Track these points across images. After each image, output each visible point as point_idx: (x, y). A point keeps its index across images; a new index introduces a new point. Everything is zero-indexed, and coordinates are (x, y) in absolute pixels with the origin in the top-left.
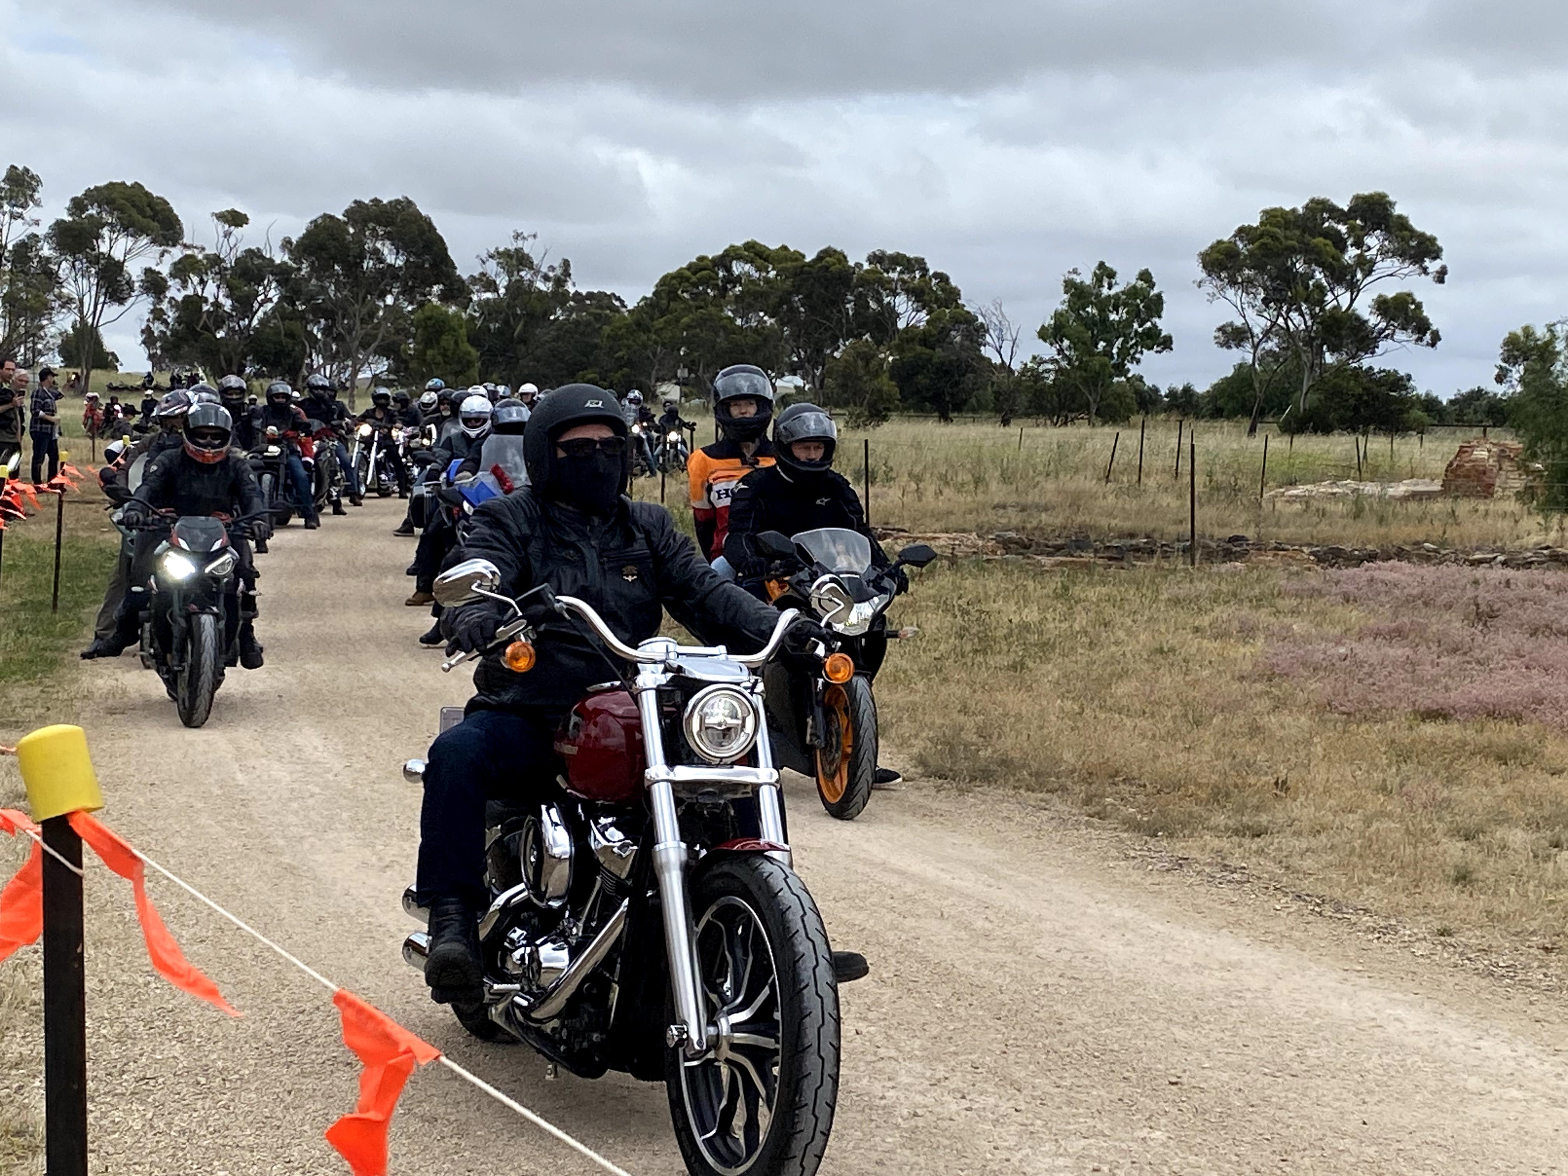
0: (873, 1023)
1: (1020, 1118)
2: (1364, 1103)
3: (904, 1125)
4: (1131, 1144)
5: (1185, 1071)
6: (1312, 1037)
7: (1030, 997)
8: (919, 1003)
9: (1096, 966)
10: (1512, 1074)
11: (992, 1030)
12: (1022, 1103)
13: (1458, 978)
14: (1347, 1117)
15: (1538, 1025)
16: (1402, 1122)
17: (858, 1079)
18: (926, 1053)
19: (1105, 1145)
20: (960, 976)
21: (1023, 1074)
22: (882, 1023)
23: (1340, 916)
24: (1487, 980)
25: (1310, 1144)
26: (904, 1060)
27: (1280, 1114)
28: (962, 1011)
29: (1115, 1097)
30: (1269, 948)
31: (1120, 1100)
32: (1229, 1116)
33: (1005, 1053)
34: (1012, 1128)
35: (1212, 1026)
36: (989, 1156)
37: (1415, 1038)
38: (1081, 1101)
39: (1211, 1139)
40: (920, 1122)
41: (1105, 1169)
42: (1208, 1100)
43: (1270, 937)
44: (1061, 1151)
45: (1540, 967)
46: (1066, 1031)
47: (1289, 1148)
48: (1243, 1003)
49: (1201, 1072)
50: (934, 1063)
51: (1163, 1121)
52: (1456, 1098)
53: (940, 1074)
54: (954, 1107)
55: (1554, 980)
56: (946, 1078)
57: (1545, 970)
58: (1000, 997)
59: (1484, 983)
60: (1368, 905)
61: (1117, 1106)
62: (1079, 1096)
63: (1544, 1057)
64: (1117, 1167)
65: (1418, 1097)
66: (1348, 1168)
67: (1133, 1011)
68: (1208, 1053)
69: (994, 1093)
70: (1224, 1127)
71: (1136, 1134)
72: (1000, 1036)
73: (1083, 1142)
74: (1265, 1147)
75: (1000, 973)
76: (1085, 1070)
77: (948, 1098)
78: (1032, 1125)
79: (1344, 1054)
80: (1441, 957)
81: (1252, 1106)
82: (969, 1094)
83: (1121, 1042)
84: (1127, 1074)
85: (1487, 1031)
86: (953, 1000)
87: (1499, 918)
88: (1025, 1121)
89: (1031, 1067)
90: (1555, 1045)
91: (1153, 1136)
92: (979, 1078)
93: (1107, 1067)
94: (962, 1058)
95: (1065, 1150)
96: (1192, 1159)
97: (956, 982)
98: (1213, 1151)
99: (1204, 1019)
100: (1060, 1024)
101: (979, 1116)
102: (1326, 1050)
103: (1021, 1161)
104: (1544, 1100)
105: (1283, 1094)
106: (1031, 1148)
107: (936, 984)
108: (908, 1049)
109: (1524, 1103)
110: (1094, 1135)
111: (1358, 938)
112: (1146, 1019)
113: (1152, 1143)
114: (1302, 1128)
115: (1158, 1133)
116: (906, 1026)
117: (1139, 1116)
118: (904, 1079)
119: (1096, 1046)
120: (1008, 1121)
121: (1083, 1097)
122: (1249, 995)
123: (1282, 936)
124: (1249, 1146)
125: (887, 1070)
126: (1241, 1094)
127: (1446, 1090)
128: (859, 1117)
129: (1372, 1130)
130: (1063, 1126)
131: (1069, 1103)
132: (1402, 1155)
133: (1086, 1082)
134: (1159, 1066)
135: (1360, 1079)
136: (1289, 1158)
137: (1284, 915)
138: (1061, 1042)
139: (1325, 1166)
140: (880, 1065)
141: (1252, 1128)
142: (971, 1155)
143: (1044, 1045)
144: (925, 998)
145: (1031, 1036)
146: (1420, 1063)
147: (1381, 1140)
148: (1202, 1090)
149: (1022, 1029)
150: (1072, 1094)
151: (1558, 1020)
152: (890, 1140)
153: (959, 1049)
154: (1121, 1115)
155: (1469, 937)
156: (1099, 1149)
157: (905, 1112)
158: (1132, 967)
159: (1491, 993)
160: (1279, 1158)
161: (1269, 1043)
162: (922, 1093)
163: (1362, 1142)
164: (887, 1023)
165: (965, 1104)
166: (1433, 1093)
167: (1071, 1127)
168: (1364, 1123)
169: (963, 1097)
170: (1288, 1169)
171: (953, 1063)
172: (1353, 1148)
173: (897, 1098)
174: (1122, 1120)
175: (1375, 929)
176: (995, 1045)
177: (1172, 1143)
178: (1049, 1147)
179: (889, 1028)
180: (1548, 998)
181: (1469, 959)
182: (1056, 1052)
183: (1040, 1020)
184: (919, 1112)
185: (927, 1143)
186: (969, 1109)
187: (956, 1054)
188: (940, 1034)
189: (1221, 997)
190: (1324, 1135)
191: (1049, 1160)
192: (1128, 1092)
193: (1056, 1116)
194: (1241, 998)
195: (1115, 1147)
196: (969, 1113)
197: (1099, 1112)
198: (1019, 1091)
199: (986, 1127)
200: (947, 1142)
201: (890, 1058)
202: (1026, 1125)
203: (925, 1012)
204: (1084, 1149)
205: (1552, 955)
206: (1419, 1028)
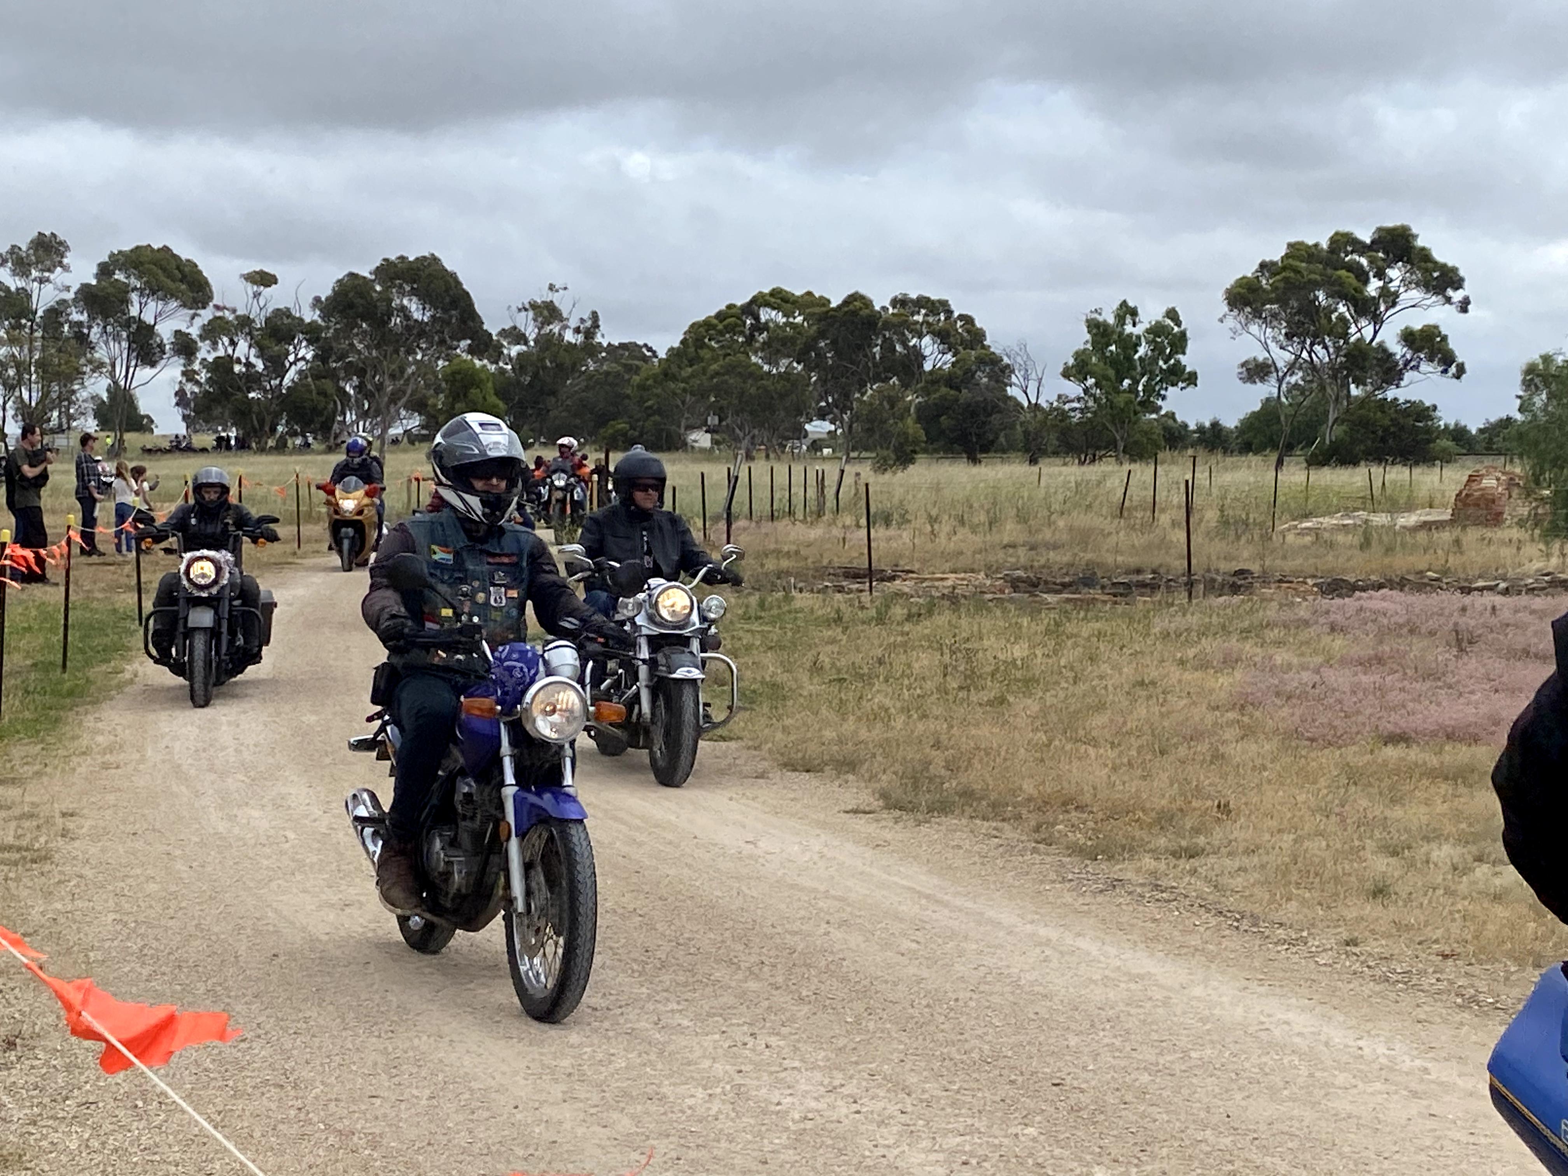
0: (784, 1038)
1: (904, 1118)
2: (1233, 1098)
3: (793, 1127)
4: (1003, 1140)
5: (1069, 1074)
6: (1200, 1041)
7: (940, 1011)
8: (832, 1018)
9: (1008, 981)
10: (1381, 1070)
11: (896, 1041)
12: (909, 1105)
13: (1355, 984)
14: (1212, 1110)
15: (1420, 1026)
16: (1265, 1115)
17: (759, 1088)
18: (828, 1064)
19: (979, 1141)
20: (877, 993)
21: (915, 1080)
22: (793, 1037)
23: (1255, 930)
24: (1382, 986)
25: (1173, 1136)
26: (806, 1070)
27: (1151, 1109)
28: (871, 1025)
29: (998, 1099)
30: (1181, 961)
31: (1003, 1100)
32: (1102, 1113)
33: (902, 1061)
34: (895, 1128)
35: (1106, 1033)
36: (867, 1153)
37: (1297, 1040)
38: (964, 1102)
39: (1079, 1134)
40: (809, 1125)
41: (974, 1162)
42: (1085, 1099)
43: (1185, 950)
44: (937, 1147)
45: (1435, 972)
46: (966, 1041)
47: (1149, 1140)
48: (1139, 1011)
49: (1084, 1074)
50: (835, 1072)
51: (1038, 1118)
52: (1323, 1092)
53: (837, 1083)
54: (844, 1111)
55: (1445, 983)
56: (843, 1085)
57: (1438, 975)
58: (911, 1011)
59: (1378, 988)
60: (1284, 920)
61: (998, 1106)
62: (963, 1098)
63: (1416, 1054)
64: (985, 1161)
65: (1286, 1092)
66: (1202, 1156)
67: (1034, 1021)
68: (1096, 1057)
69: (885, 1097)
70: (1094, 1123)
71: (1009, 1131)
72: (902, 1047)
73: (959, 1139)
74: (1129, 1139)
75: (916, 989)
76: (975, 1075)
77: (840, 1103)
78: (914, 1125)
79: (1227, 1055)
80: (1343, 965)
81: (1125, 1103)
82: (861, 1098)
83: (1016, 1049)
84: (1013, 1077)
85: (1368, 1032)
87: (1408, 927)
88: (908, 1122)
89: (925, 1073)
90: (1430, 1042)
91: (1025, 1132)
92: (873, 1084)
93: (997, 1072)
94: (861, 1067)
95: (941, 1146)
96: (1057, 1152)
97: (871, 998)
98: (1079, 1145)
99: (1102, 1026)
100: (962, 1034)
101: (866, 1118)
102: (1209, 1052)
103: (896, 1158)
104: (1405, 1093)
105: (1158, 1092)
106: (909, 1145)
107: (851, 1001)
108: (812, 1060)
109: (1386, 1096)
110: (971, 1133)
111: (1268, 949)
112: (1045, 1028)
113: (1023, 1139)
114: (1168, 1121)
115: (1032, 1129)
116: (815, 1039)
117: (1017, 1115)
118: (803, 1087)
119: (990, 1054)
120: (892, 1121)
121: (968, 1099)
122: (1149, 1004)
123: (1197, 950)
124: (1113, 1139)
125: (788, 1079)
126: (1117, 1093)
127: (1313, 1085)
128: (752, 1121)
129: (1234, 1122)
130: (943, 1125)
131: (953, 1104)
132: (1256, 1142)
133: (975, 1085)
134: (1047, 1070)
135: (1234, 1077)
136: (1148, 1149)
137: (1202, 929)
138: (958, 1050)
139: (1180, 1154)
140: (783, 1075)
141: (1121, 1123)
142: (849, 1153)
143: (942, 1053)
144: (838, 1014)
145: (931, 1045)
146: (1297, 1063)
147: (1240, 1131)
148: (1082, 1091)
149: (924, 1039)
150: (958, 1096)
151: (1439, 1020)
152: (777, 1141)
153: (861, 1059)
154: (1000, 1114)
155: (1374, 947)
156: (972, 1144)
157: (797, 1116)
158: (1044, 981)
159: (1382, 997)
160: (1139, 1149)
161: (1157, 1047)
162: (816, 1099)
163: (1221, 1133)
164: (797, 1037)
165: (856, 1107)
166: (1301, 1088)
167: (950, 1126)
168: (1228, 1116)
169: (855, 1102)
170: (1144, 1159)
171: (852, 1072)
172: (1212, 1139)
173: (793, 1104)
174: (1000, 1118)
175: (1285, 941)
176: (895, 1054)
177: (1042, 1138)
178: (926, 1144)
179: (798, 1041)
180: (1436, 1001)
181: (1369, 967)
182: (951, 1059)
183: (942, 1031)
184: (810, 1116)
185: (812, 1143)
186: (858, 1112)
187: (857, 1063)
188: (845, 1046)
189: (1122, 1006)
190: (1187, 1128)
191: (923, 1156)
192: (1011, 1094)
193: (940, 1116)
194: (1141, 1006)
195: (988, 1142)
196: (857, 1116)
197: (980, 1112)
198: (908, 1095)
199: (870, 1128)
200: (830, 1142)
201: (794, 1068)
202: (908, 1125)
203: (836, 1026)
204: (958, 1145)
205: (1450, 962)
206: (1305, 1030)
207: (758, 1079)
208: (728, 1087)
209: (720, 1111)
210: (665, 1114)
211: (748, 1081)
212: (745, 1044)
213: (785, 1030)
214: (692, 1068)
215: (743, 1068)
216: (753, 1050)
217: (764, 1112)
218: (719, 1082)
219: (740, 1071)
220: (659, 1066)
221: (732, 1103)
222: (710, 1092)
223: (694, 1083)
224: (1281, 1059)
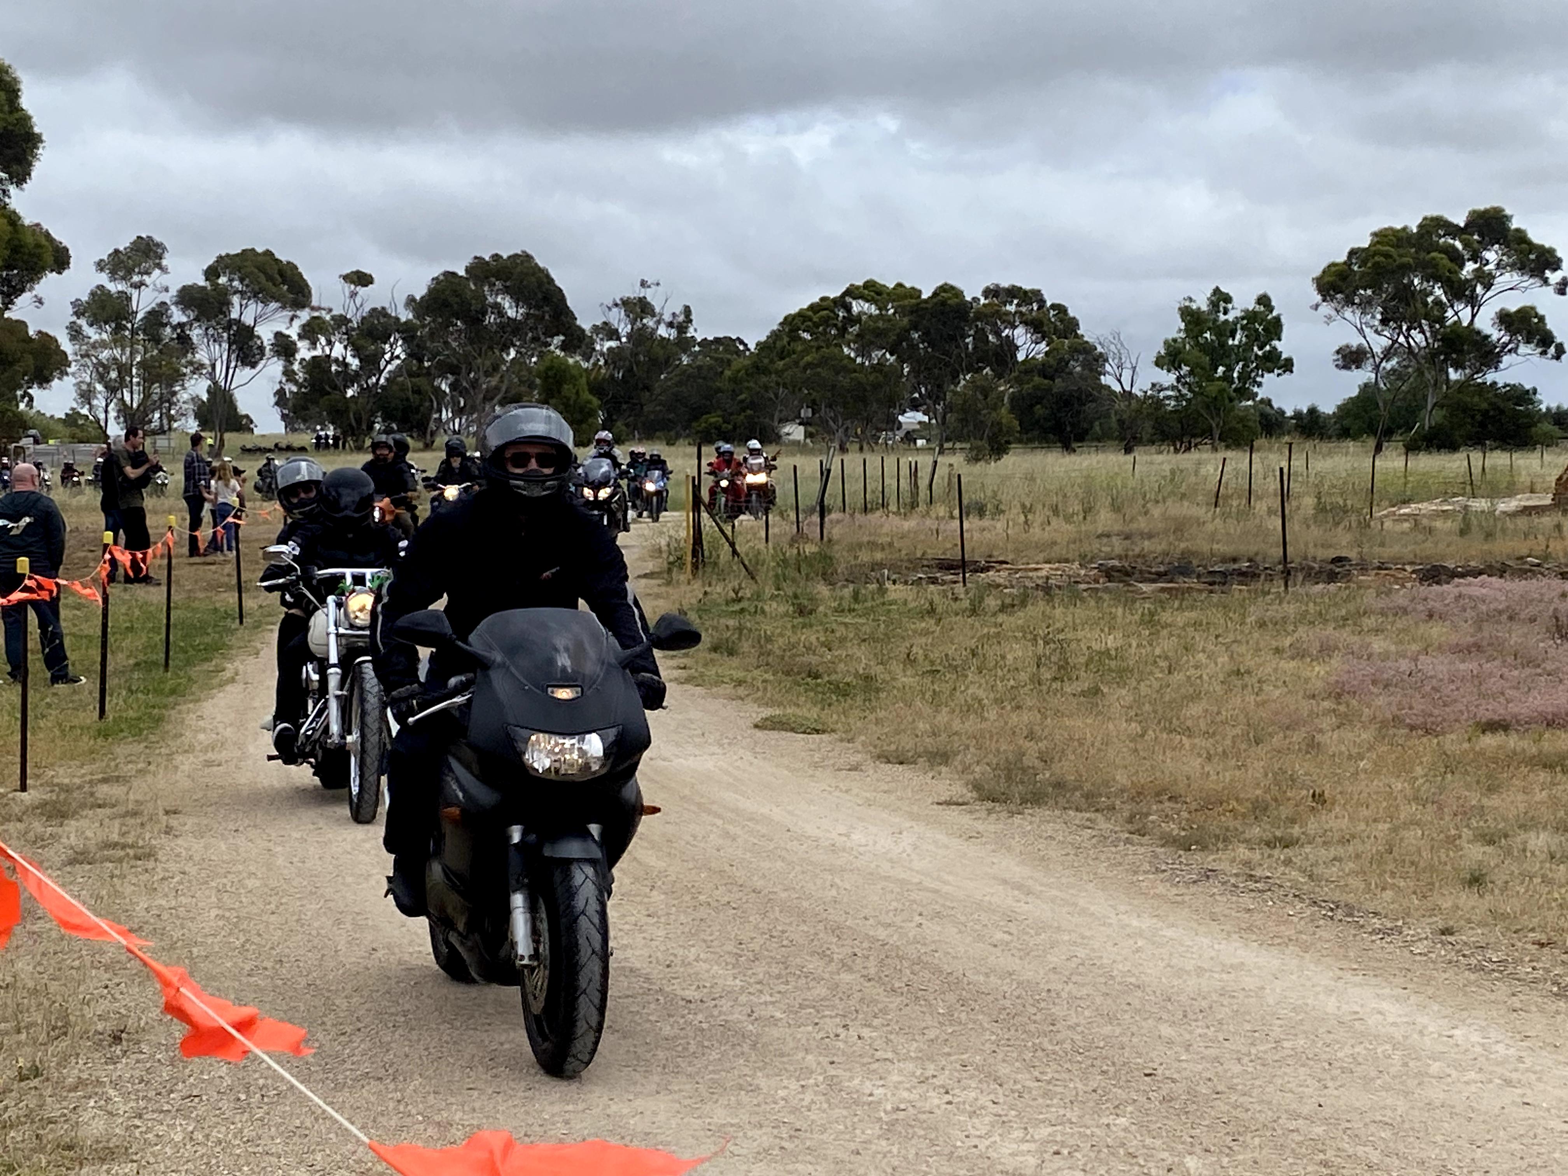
0: (876, 1028)
1: (996, 1109)
2: (1326, 1088)
3: (885, 1118)
4: (1095, 1130)
5: (1161, 1064)
6: (1293, 1031)
7: (1031, 1002)
8: (924, 1009)
9: (1101, 972)
10: (1475, 1059)
11: (988, 1033)
12: (1001, 1096)
13: (1450, 973)
14: (1305, 1100)
15: (1515, 1014)
16: (1358, 1104)
17: (851, 1079)
18: (920, 1055)
19: (1070, 1131)
20: (968, 984)
21: (1007, 1071)
22: (885, 1029)
23: (1350, 919)
24: (1477, 975)
25: (1265, 1125)
26: (899, 1061)
27: (1242, 1099)
28: (963, 1016)
29: (1090, 1089)
30: (1274, 951)
31: (1094, 1091)
32: (1194, 1103)
33: (994, 1052)
34: (987, 1119)
35: (1199, 1023)
36: (959, 1144)
37: (1392, 1029)
38: (1056, 1093)
39: (1171, 1123)
40: (901, 1115)
41: (1065, 1152)
42: (1179, 1089)
43: (1279, 941)
45: (1531, 961)
46: (1058, 1031)
47: (1241, 1129)
48: (1232, 1001)
49: (1176, 1065)
50: (927, 1063)
51: (1130, 1109)
52: (1416, 1081)
53: (929, 1073)
54: (936, 1101)
55: (1541, 972)
56: (934, 1076)
57: (1535, 964)
58: (1002, 1002)
59: (1473, 977)
60: (1379, 909)
61: (1090, 1097)
62: (1055, 1088)
63: (1511, 1042)
64: (1076, 1151)
65: (1379, 1082)
66: (1293, 1146)
67: (1126, 1011)
68: (1188, 1047)
69: (977, 1088)
70: (1187, 1113)
71: (1101, 1122)
72: (994, 1038)
73: (1051, 1129)
74: (1221, 1129)
75: (1008, 980)
76: (1068, 1065)
77: (931, 1094)
78: (1006, 1115)
79: (1319, 1045)
80: (1439, 954)
81: (1218, 1093)
82: (952, 1089)
83: (1108, 1040)
84: (1105, 1068)
85: (1464, 1020)
86: (958, 1006)
87: (1505, 916)
88: (1000, 1112)
89: (1017, 1064)
90: (1525, 1031)
91: (1117, 1122)
92: (965, 1075)
93: (1089, 1062)
94: (952, 1058)
95: (1032, 1136)
96: (1148, 1141)
97: (964, 989)
98: (1171, 1134)
99: (1194, 1017)
100: (1053, 1025)
101: (958, 1109)
102: (1302, 1042)
103: (987, 1148)
104: (1499, 1082)
105: (1250, 1082)
106: (1000, 1135)
107: (944, 992)
108: (904, 1051)
109: (1480, 1085)
110: (1063, 1123)
111: (1363, 939)
112: (1137, 1018)
113: (1114, 1129)
114: (1260, 1111)
115: (1124, 1120)
116: (907, 1031)
117: (1108, 1105)
118: (895, 1078)
119: (1082, 1044)
120: (984, 1112)
121: (1059, 1089)
122: (1241, 995)
123: (1290, 940)
124: (1206, 1129)
125: (880, 1071)
126: (1209, 1083)
127: (1407, 1074)
128: (845, 1113)
129: (1327, 1111)
130: (1035, 1116)
131: (1045, 1095)
132: (1349, 1132)
134: (1139, 1060)
135: (1327, 1067)
136: (1241, 1139)
137: (1295, 919)
138: (1051, 1041)
139: (1272, 1144)
140: (875, 1066)
141: (1213, 1113)
142: (941, 1143)
143: (1034, 1044)
144: (930, 1005)
145: (1023, 1036)
146: (1390, 1052)
147: (1332, 1121)
148: (1174, 1081)
149: (1017, 1030)
150: (1051, 1087)
151: (1535, 1009)
152: (869, 1132)
153: (953, 1050)
154: (1091, 1104)
155: (1469, 936)
156: (1063, 1134)
157: (889, 1107)
158: (1137, 972)
159: (1478, 986)
160: (1231, 1138)
161: (1249, 1037)
162: (909, 1090)
163: (1313, 1123)
164: (889, 1028)
165: (948, 1098)
166: (1394, 1077)
167: (1041, 1117)
168: (1320, 1106)
169: (947, 1093)
170: (1235, 1148)
171: (944, 1063)
172: (1304, 1128)
173: (885, 1095)
174: (1092, 1108)
175: (1380, 930)
176: (988, 1045)
177: (1134, 1127)
178: (1018, 1134)
179: (891, 1033)
180: (1531, 989)
181: (1464, 956)
182: (1043, 1050)
183: (1035, 1022)
184: (902, 1106)
185: (904, 1133)
186: (949, 1103)
187: (949, 1054)
188: (937, 1038)
189: (1215, 997)
190: (1279, 1118)
191: (1015, 1146)
192: (1103, 1084)
193: (1031, 1106)
194: (1234, 997)
195: (1080, 1133)
196: (949, 1106)
197: (1072, 1103)
198: (1000, 1085)
199: (962, 1118)
200: (922, 1133)
201: (886, 1059)
202: (1000, 1116)
203: (928, 1017)
204: (1049, 1135)
205: (1546, 950)
206: (1399, 1020)
207: (850, 1070)
208: (821, 1078)
209: (813, 1102)
210: (758, 1105)
211: (840, 1072)
212: (837, 1036)
213: (876, 1022)
214: (785, 1059)
215: (835, 1059)
216: (846, 1042)
217: (856, 1103)
218: (812, 1072)
219: (832, 1063)
220: (753, 1058)
221: (824, 1095)
222: (803, 1083)
223: (787, 1075)
224: (1375, 1049)
